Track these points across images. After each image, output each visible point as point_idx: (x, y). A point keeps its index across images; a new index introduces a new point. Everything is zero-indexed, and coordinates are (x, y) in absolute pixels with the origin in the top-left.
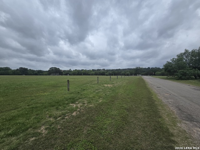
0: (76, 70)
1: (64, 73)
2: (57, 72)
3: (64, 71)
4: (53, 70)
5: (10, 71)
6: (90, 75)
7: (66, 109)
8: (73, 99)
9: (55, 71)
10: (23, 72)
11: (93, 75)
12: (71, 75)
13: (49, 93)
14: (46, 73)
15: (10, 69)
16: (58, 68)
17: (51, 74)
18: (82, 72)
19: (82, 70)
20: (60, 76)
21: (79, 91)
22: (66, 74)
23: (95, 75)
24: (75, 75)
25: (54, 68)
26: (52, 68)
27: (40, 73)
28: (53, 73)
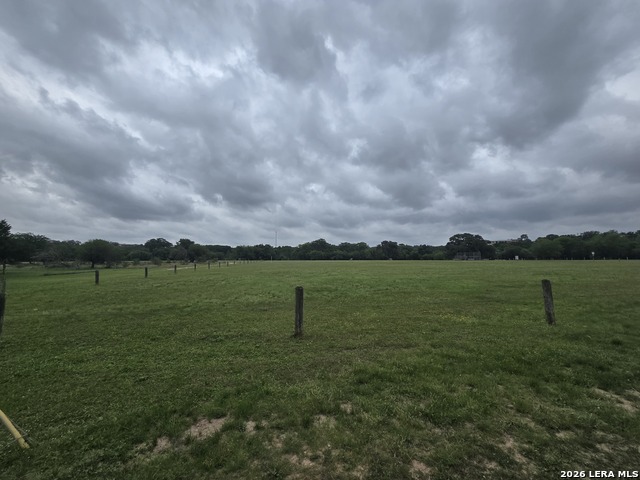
0: (551, 237)
1: (498, 252)
2: (473, 250)
3: (500, 244)
4: (459, 242)
5: (367, 251)
7: (579, 402)
8: (601, 368)
9: (467, 247)
10: (390, 251)
12: (532, 258)
13: (476, 321)
14: (441, 253)
15: (367, 247)
16: (477, 236)
17: (455, 254)
18: (587, 243)
19: (588, 236)
20: (487, 263)
21: (619, 337)
22: (510, 256)
24: (548, 258)
25: (463, 236)
26: (458, 236)
27: (423, 253)
28: (461, 251)
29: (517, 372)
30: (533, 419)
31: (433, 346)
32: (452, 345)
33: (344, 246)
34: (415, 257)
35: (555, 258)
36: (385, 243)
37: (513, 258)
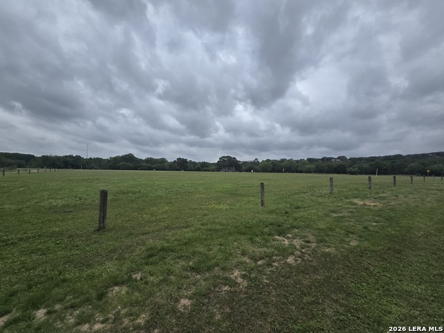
0: (268, 160)
1: (244, 168)
2: (232, 166)
3: (245, 163)
4: (224, 161)
5: (166, 164)
6: (301, 172)
7: (269, 244)
8: (279, 226)
9: (228, 164)
10: (182, 165)
11: (310, 172)
12: (259, 172)
13: (228, 207)
14: (214, 167)
15: (167, 162)
16: (234, 158)
17: (221, 168)
18: (283, 164)
19: (283, 160)
20: (238, 174)
21: (288, 210)
22: (249, 170)
23: (315, 172)
24: (266, 172)
25: (226, 157)
26: (224, 157)
27: (204, 167)
28: (225, 166)
29: (244, 234)
30: (249, 258)
31: (202, 225)
32: (214, 223)
33: (149, 160)
34: (198, 170)
36: (179, 159)
37: (250, 171)
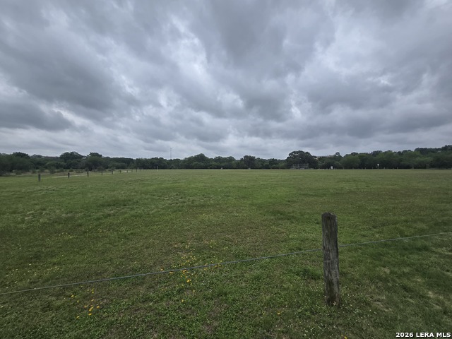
0: (354, 154)
1: (320, 164)
2: (304, 162)
3: (322, 159)
4: (295, 156)
5: (233, 162)
6: (408, 167)
9: (301, 160)
10: (249, 163)
11: (425, 168)
12: (341, 168)
14: (283, 164)
16: (307, 153)
17: (292, 165)
18: (378, 157)
20: (312, 171)
22: (327, 166)
24: (351, 168)
25: (297, 152)
26: (294, 152)
27: (272, 164)
28: (296, 163)
33: (219, 160)
34: (267, 167)
35: (356, 168)
36: (246, 157)
37: (329, 168)
